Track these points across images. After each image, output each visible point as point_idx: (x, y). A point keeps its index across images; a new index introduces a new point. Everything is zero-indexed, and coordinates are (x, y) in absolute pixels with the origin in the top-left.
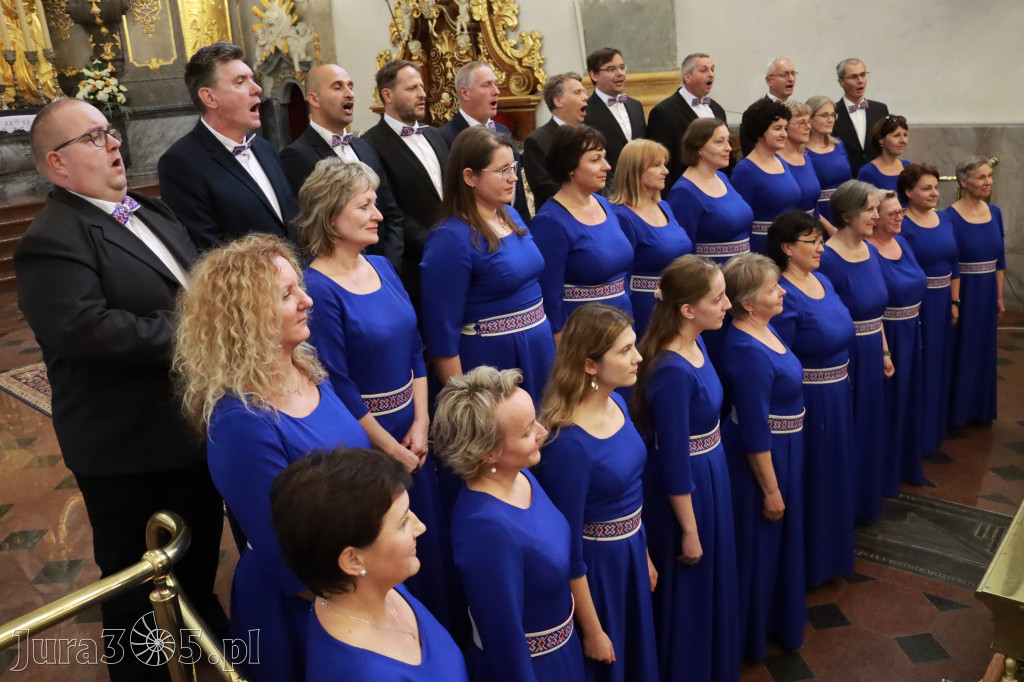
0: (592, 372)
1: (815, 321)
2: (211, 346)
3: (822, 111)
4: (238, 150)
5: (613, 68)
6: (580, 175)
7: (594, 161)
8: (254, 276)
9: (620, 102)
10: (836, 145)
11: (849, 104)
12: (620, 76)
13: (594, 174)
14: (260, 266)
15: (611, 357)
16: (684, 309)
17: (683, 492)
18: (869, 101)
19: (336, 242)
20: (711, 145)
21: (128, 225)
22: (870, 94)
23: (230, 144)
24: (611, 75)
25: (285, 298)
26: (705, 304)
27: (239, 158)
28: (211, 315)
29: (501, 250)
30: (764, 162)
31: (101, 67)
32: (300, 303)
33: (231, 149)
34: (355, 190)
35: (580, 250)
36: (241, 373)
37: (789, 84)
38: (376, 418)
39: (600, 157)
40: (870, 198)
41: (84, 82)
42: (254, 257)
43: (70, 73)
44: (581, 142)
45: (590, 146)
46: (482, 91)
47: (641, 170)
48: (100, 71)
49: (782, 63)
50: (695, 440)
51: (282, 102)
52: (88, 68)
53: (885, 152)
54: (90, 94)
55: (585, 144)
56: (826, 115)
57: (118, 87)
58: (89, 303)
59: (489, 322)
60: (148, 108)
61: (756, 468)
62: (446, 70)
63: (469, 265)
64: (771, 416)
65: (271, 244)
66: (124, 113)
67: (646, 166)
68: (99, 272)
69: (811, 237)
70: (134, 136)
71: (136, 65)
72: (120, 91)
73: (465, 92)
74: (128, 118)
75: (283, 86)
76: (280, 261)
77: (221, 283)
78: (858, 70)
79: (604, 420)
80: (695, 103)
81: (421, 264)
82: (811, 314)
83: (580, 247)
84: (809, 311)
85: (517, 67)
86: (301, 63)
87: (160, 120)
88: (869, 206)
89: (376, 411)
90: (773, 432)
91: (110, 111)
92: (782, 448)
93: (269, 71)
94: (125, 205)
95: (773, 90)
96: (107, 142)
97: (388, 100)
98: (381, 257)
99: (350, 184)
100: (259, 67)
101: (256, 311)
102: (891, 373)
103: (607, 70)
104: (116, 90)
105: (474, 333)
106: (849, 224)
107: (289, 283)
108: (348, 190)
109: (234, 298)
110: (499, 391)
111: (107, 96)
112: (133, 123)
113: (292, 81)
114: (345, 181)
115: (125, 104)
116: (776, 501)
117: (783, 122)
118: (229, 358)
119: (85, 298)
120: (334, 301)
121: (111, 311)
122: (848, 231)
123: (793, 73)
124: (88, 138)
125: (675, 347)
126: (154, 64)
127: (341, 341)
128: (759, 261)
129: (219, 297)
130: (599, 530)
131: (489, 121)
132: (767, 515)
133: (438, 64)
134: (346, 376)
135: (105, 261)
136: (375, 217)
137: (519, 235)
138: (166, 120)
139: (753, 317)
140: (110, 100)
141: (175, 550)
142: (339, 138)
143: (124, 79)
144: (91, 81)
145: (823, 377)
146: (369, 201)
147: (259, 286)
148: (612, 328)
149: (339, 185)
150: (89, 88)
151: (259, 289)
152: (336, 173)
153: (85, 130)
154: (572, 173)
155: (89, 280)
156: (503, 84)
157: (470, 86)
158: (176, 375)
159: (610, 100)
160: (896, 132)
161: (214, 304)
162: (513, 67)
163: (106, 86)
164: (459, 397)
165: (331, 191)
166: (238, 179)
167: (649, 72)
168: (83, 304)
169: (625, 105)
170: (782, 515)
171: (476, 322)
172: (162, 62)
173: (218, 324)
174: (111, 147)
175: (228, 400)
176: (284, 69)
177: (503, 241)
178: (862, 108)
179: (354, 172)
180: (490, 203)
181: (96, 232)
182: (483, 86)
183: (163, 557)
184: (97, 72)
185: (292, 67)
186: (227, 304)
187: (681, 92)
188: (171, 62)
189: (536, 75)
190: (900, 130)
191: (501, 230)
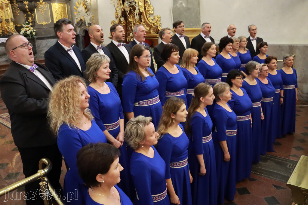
0: (174, 117)
1: (240, 102)
2: (59, 109)
3: (243, 40)
4: (69, 50)
5: (181, 27)
6: (171, 59)
7: (175, 55)
8: (72, 88)
9: (183, 37)
10: (247, 51)
11: (251, 38)
12: (183, 29)
13: (175, 59)
14: (74, 85)
15: (179, 113)
16: (201, 99)
17: (200, 154)
18: (257, 37)
19: (97, 78)
20: (210, 50)
21: (34, 73)
22: (258, 35)
23: (66, 48)
24: (180, 29)
25: (82, 95)
26: (207, 97)
27: (69, 52)
28: (59, 100)
29: (146, 80)
30: (225, 55)
31: (28, 24)
32: (86, 96)
33: (66, 50)
34: (103, 63)
35: (170, 81)
36: (68, 117)
37: (234, 32)
38: (108, 131)
39: (177, 54)
40: (256, 66)
41: (23, 28)
42: (72, 83)
43: (19, 26)
44: (172, 49)
45: (174, 50)
46: (141, 33)
47: (190, 58)
48: (28, 25)
49: (232, 26)
50: (204, 138)
51: (82, 35)
52: (24, 24)
53: (261, 52)
54: (24, 32)
55: (173, 50)
56: (244, 41)
57: (33, 30)
58: (22, 96)
59: (142, 102)
60: (42, 36)
61: (222, 146)
62: (132, 26)
63: (136, 85)
64: (227, 130)
65: (78, 79)
66: (35, 38)
67: (192, 57)
68: (26, 87)
69: (240, 77)
70: (38, 45)
71: (39, 23)
72: (34, 31)
73: (136, 34)
74: (36, 39)
75: (83, 31)
76: (80, 84)
77: (63, 90)
78: (254, 28)
79: (177, 132)
80: (205, 37)
81: (122, 85)
82: (239, 100)
83: (170, 80)
84: (238, 99)
85: (153, 26)
86: (88, 24)
87: (46, 40)
88: (257, 68)
89: (108, 129)
90: (227, 135)
91: (31, 37)
92: (230, 140)
93: (79, 26)
94: (33, 67)
95: (230, 34)
96: (28, 47)
97: (114, 36)
98: (111, 83)
99: (101, 61)
100: (75, 25)
101: (73, 98)
102: (263, 118)
103: (179, 27)
104: (32, 31)
105: (138, 105)
106: (251, 74)
107: (83, 90)
108: (101, 63)
109: (66, 95)
110: (145, 123)
111: (30, 33)
112: (37, 41)
113: (85, 29)
114: (100, 60)
115: (35, 35)
116: (228, 156)
117: (231, 44)
118: (65, 112)
119: (21, 95)
120: (96, 96)
121: (29, 98)
122: (250, 76)
123: (235, 29)
124: (22, 46)
125: (198, 110)
126: (44, 23)
127: (98, 108)
128: (224, 84)
129: (62, 94)
130: (175, 165)
131: (143, 42)
132: (225, 160)
133: (129, 24)
134: (99, 118)
135: (27, 84)
136: (109, 71)
137: (152, 76)
138: (47, 40)
139: (222, 101)
140: (31, 34)
141: (47, 170)
142: (99, 47)
143: (35, 28)
144: (25, 28)
145: (242, 119)
146: (107, 66)
147: (74, 91)
148: (179, 104)
149: (98, 61)
150: (24, 30)
151: (74, 92)
152: (97, 58)
153: (21, 44)
154: (169, 58)
155: (22, 89)
156: (149, 31)
157: (137, 32)
158: (49, 117)
159: (180, 36)
160: (264, 47)
161: (60, 96)
162: (152, 26)
163: (30, 30)
164: (133, 124)
165: (95, 63)
166: (68, 58)
167: (192, 28)
168: (20, 97)
169: (184, 38)
170: (229, 160)
171: (139, 102)
172: (46, 23)
173: (61, 102)
174: (29, 49)
175: (64, 125)
176: (83, 25)
177: (146, 78)
178: (255, 39)
179: (103, 57)
180: (143, 67)
181: (24, 75)
182: (141, 32)
183: (44, 172)
184: (27, 26)
185: (85, 25)
186: (64, 96)
187: (201, 34)
188: (49, 23)
189: (159, 28)
190: (265, 46)
191: (146, 75)
